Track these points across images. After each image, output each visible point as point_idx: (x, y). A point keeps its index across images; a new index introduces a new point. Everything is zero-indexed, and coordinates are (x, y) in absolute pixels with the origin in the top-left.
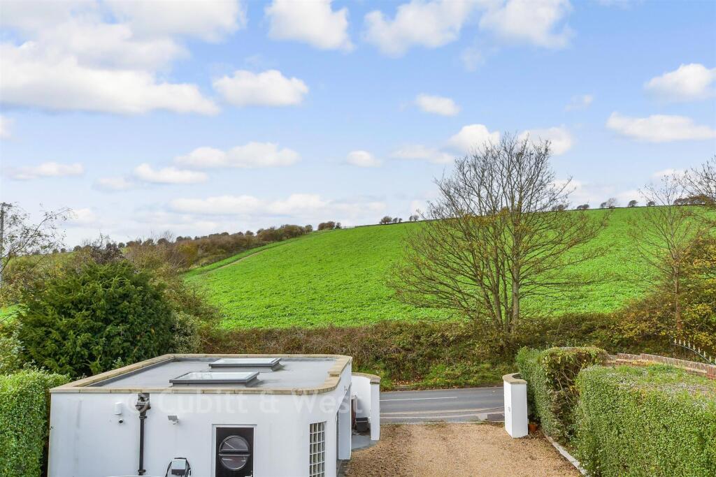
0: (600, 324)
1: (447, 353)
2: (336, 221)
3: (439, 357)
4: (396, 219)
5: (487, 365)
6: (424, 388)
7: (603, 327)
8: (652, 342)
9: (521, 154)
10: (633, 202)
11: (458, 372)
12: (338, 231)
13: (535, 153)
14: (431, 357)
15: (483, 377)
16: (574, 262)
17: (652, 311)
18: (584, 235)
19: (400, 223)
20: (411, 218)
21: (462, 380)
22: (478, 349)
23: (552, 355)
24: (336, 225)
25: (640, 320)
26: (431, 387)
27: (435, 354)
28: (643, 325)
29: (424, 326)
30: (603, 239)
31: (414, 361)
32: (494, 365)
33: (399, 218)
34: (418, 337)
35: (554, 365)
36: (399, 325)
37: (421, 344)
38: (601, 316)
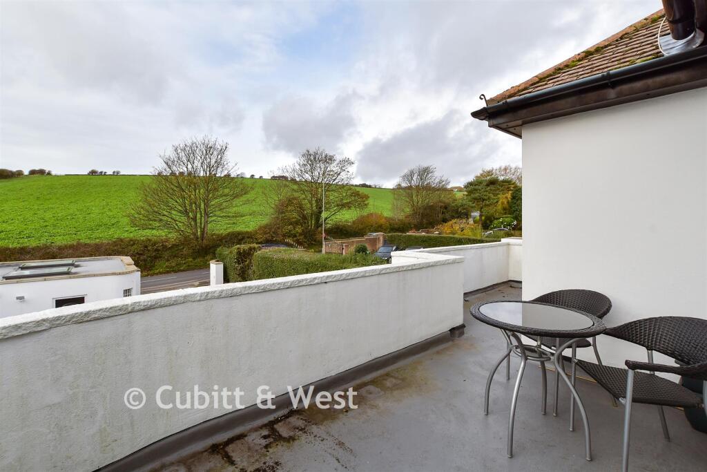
0: (247, 235)
1: (166, 255)
2: (47, 169)
3: (161, 257)
4: (101, 172)
5: (190, 259)
6: (152, 275)
7: (248, 237)
8: (269, 242)
9: (211, 147)
10: (253, 176)
11: (173, 264)
12: (48, 176)
13: (220, 148)
14: (156, 258)
15: (189, 266)
16: (239, 206)
17: (270, 229)
18: (245, 191)
19: (105, 175)
20: (114, 172)
21: (176, 268)
22: (185, 251)
23: (238, 248)
24: (47, 171)
25: (265, 233)
26: (157, 274)
27: (158, 255)
28: (267, 236)
29: (150, 240)
30: (251, 196)
31: (145, 260)
32: (194, 259)
33: (104, 171)
34: (146, 247)
35: (239, 253)
36: (131, 240)
37: (149, 251)
38: (247, 232)
